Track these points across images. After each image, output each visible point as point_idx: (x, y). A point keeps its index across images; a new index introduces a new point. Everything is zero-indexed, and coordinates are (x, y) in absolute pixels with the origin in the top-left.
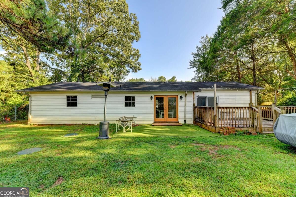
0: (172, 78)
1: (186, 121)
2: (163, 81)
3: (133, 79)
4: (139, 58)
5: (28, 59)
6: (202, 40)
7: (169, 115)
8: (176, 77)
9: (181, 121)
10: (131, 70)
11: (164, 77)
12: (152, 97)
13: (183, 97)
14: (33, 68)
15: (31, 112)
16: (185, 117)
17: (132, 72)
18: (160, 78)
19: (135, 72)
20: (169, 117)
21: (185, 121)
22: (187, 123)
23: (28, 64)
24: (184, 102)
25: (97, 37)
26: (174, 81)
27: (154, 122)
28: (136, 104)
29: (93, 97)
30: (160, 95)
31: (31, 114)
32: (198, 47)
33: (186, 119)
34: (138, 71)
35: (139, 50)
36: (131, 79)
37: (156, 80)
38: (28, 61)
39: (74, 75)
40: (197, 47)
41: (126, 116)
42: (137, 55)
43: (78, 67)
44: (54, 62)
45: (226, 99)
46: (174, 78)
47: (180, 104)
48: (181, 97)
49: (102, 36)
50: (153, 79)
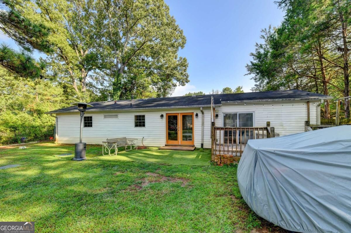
0: (237, 89)
1: (204, 145)
2: (229, 93)
3: (190, 93)
4: (187, 68)
5: (74, 81)
6: (263, 34)
7: (183, 136)
8: (242, 88)
9: (198, 145)
10: (178, 83)
11: (230, 88)
12: (162, 116)
13: (200, 115)
14: (80, 89)
15: (57, 132)
16: (203, 140)
17: (179, 86)
18: (225, 90)
19: (182, 85)
20: (183, 140)
21: (202, 145)
22: (204, 147)
23: (75, 86)
24: (201, 121)
25: (136, 50)
26: (239, 92)
27: (166, 145)
28: (146, 124)
29: (105, 117)
30: (173, 112)
31: (57, 134)
32: (259, 44)
33: (204, 143)
34: (186, 83)
35: (186, 58)
36: (188, 93)
37: (220, 93)
38: (75, 83)
39: (116, 94)
40: (257, 44)
41: (127, 137)
42: (183, 64)
43: (119, 85)
44: (99, 82)
45: (267, 116)
46: (239, 88)
47: (197, 124)
48: (197, 115)
49: (141, 48)
50: (214, 92)
